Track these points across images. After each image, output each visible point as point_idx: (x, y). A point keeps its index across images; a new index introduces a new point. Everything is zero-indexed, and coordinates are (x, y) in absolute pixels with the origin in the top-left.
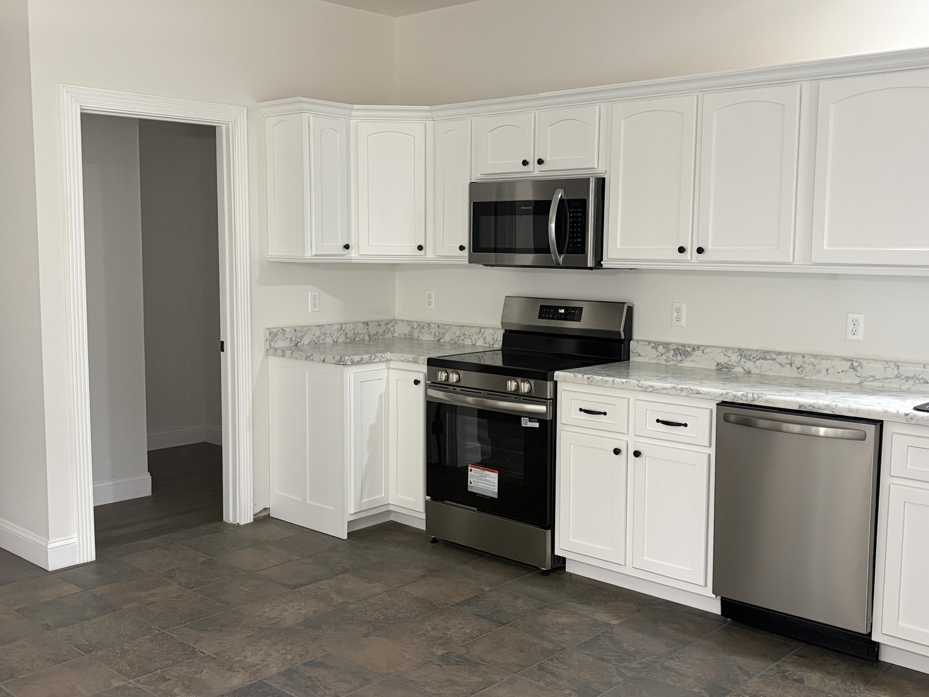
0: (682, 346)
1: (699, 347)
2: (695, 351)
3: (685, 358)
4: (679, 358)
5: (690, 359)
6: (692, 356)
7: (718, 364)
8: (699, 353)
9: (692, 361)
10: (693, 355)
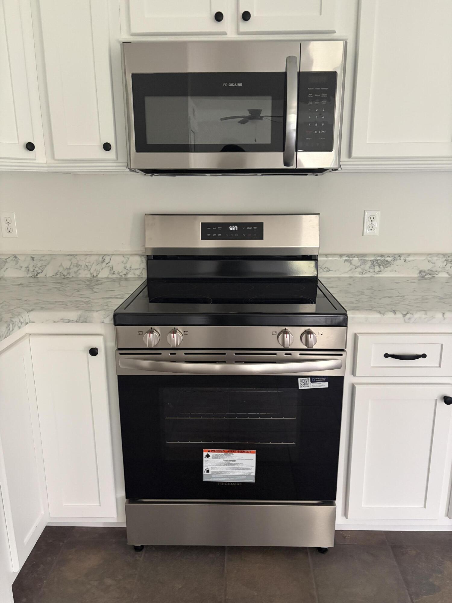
0: (380, 256)
1: (400, 255)
2: (396, 260)
3: (384, 268)
4: (377, 269)
5: (389, 269)
6: (392, 266)
7: (420, 272)
8: (399, 262)
9: (392, 271)
10: (393, 264)
